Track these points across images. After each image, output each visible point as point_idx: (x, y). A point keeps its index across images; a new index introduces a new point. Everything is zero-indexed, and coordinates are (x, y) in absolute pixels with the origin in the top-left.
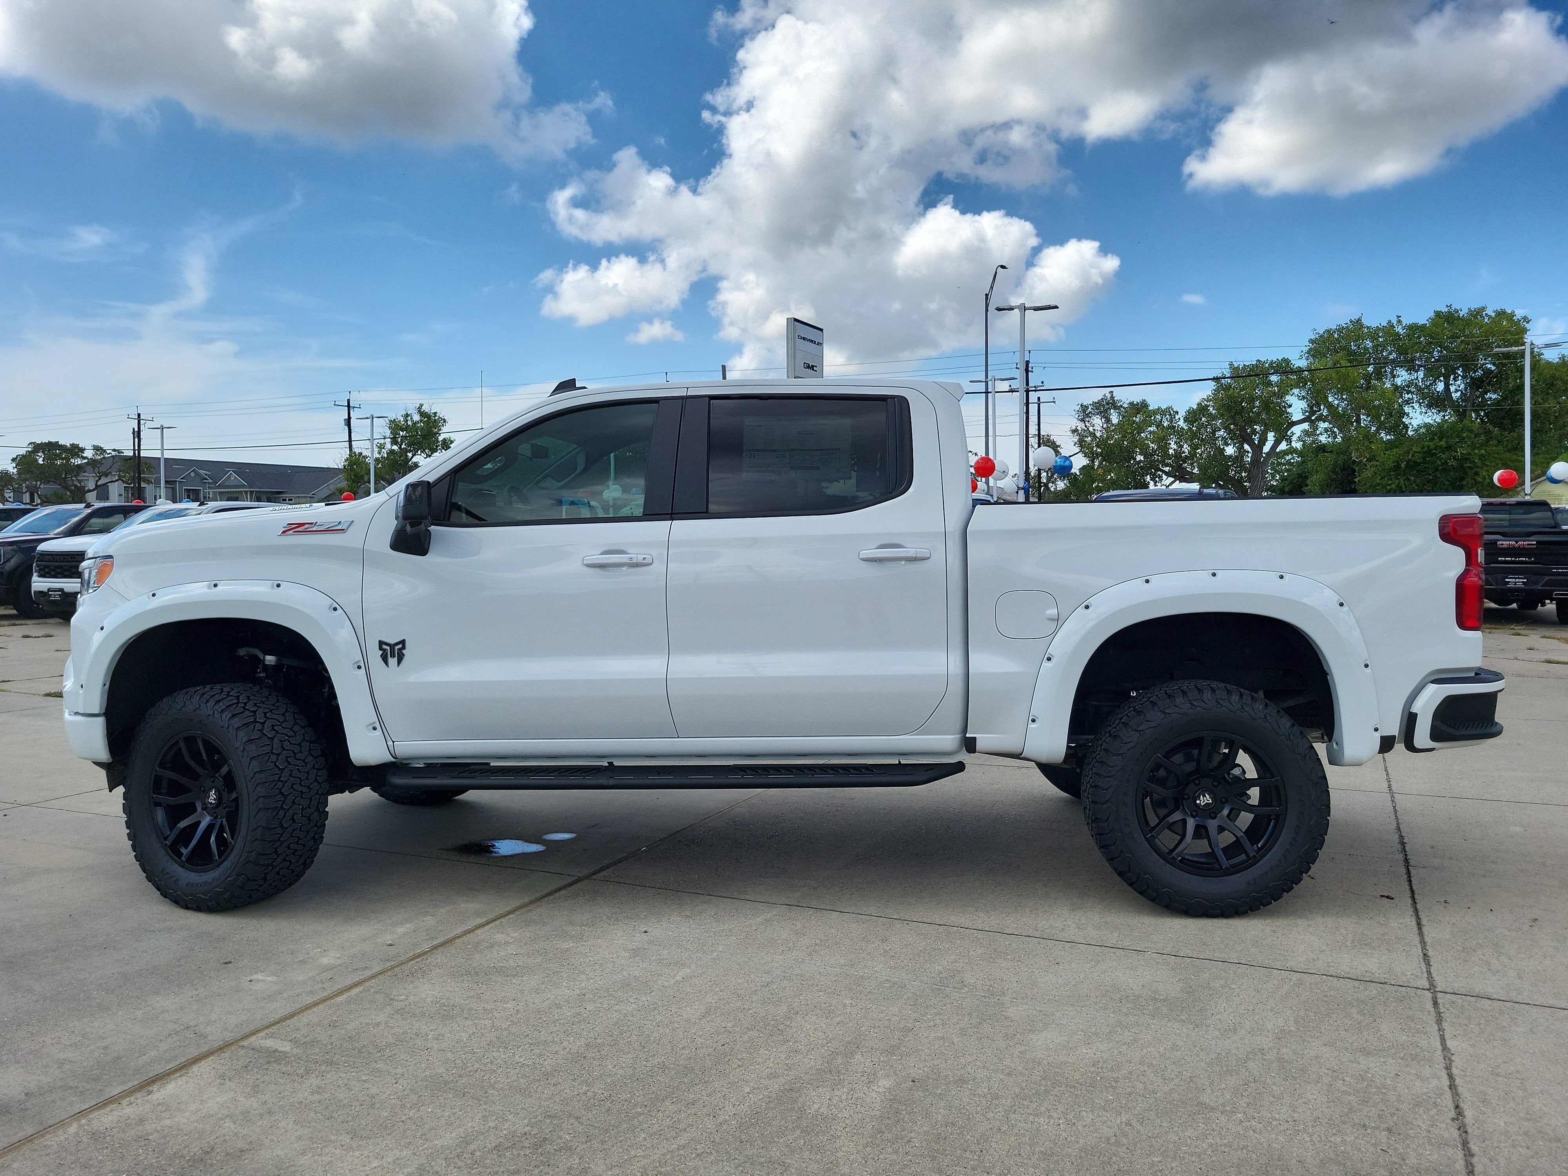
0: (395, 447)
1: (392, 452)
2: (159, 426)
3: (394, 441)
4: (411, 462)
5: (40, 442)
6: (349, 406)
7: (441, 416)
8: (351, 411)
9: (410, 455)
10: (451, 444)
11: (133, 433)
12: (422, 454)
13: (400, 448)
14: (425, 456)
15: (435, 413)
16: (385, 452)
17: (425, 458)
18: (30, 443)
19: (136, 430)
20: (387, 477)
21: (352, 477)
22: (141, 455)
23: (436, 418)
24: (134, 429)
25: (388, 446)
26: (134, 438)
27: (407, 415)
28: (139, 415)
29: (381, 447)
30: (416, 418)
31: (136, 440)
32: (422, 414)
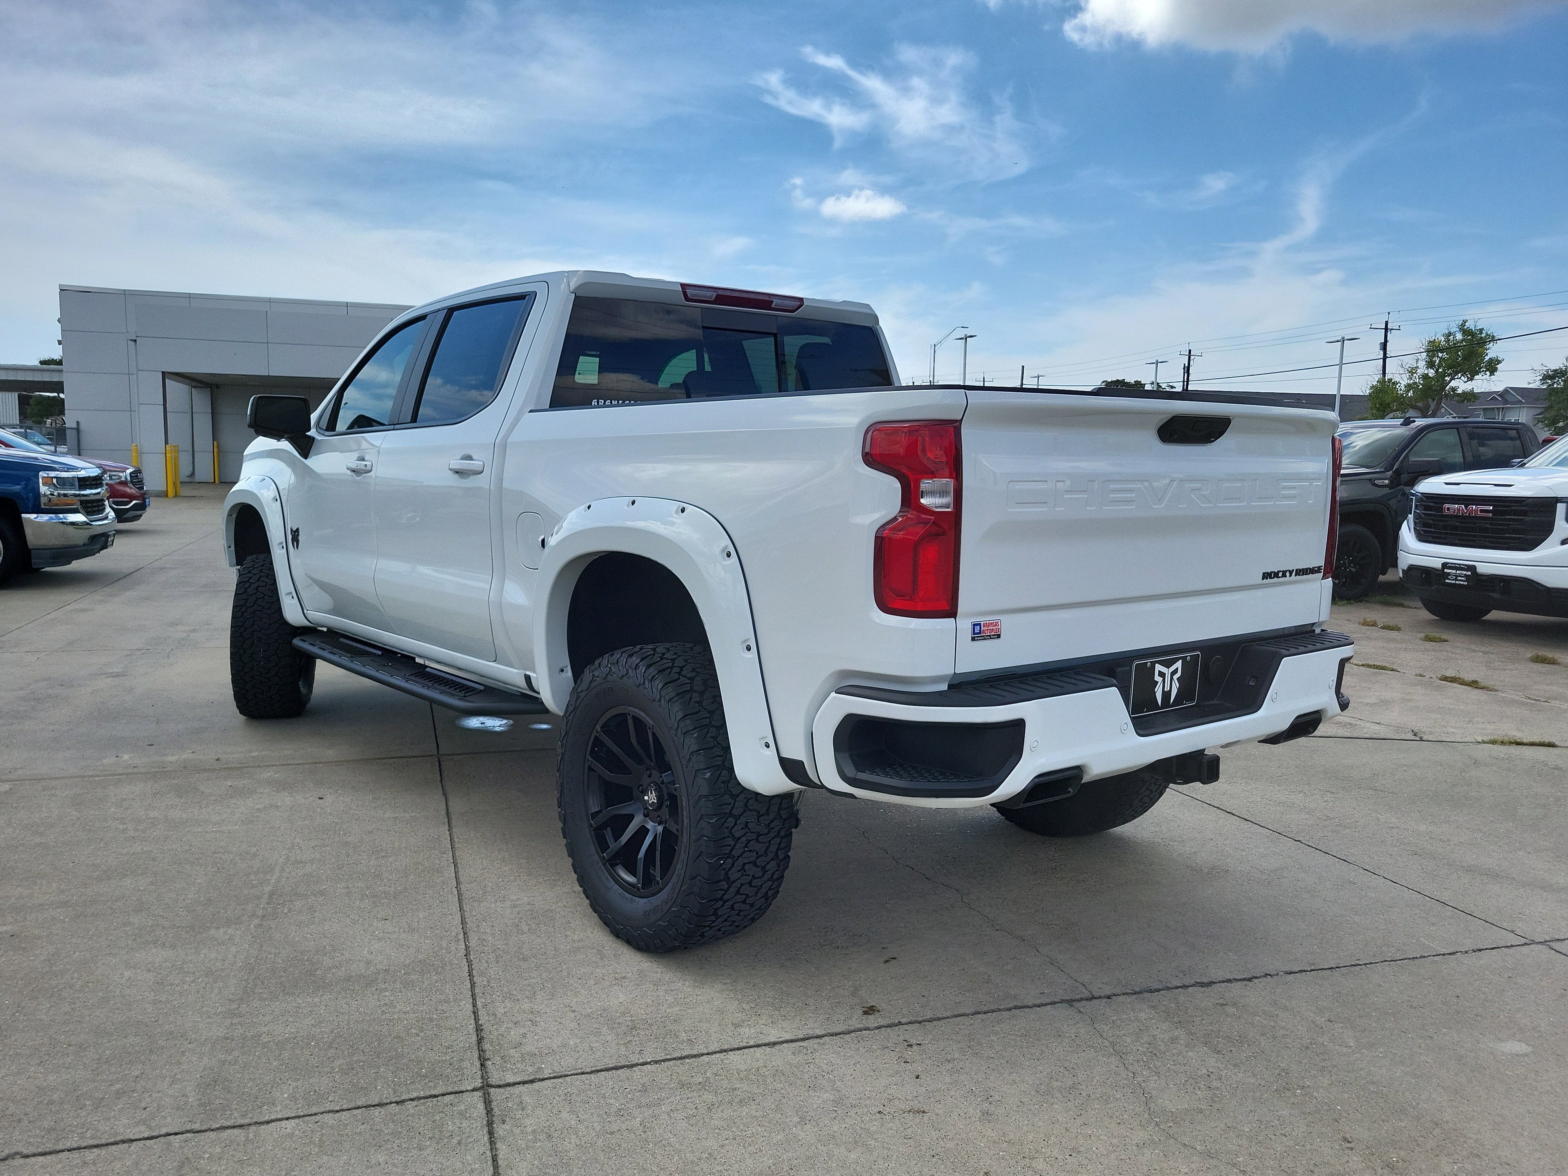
0: (1431, 373)
1: (1425, 377)
2: (1155, 361)
3: (1430, 364)
4: (1448, 387)
5: (1110, 381)
6: (1386, 329)
7: (1489, 333)
8: (1389, 333)
9: (1447, 379)
10: (1498, 364)
11: (1184, 369)
12: (1463, 378)
13: (1437, 372)
14: (1466, 379)
15: (1481, 330)
16: (1417, 377)
17: (1465, 382)
18: (1103, 382)
19: (1186, 365)
20: (1419, 404)
21: (1377, 405)
22: (1189, 389)
23: (1483, 335)
24: (1185, 364)
25: (1422, 369)
26: (1184, 373)
27: (1450, 334)
28: (1190, 351)
29: (1412, 371)
30: (1459, 336)
31: (1186, 375)
32: (1465, 332)
